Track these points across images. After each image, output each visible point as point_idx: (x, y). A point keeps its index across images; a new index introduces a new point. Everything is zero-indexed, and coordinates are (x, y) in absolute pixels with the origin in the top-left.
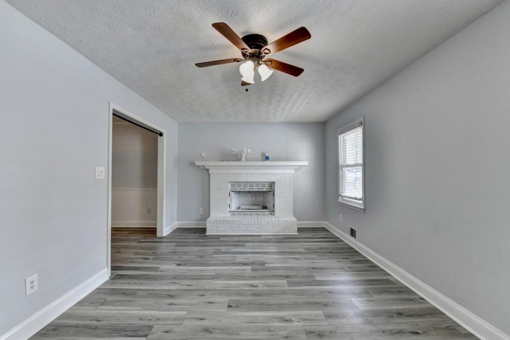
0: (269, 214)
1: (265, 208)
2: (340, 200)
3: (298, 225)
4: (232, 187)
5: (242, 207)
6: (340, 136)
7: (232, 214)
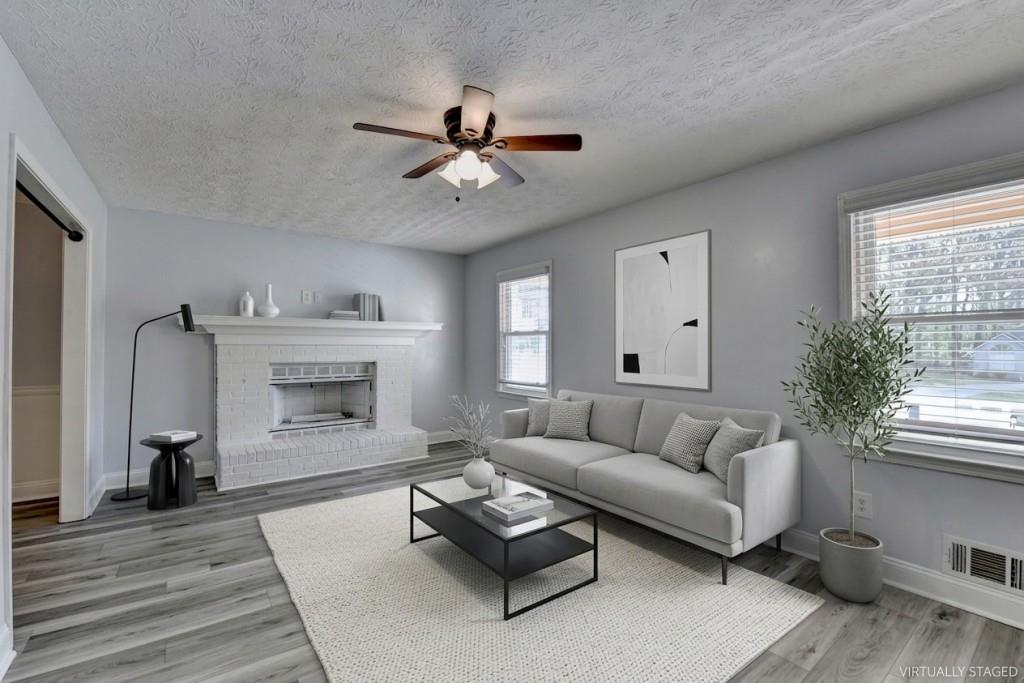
0: (363, 427)
1: (349, 415)
2: (501, 388)
3: (429, 438)
4: (274, 375)
5: (294, 419)
6: (503, 286)
7: (275, 437)
